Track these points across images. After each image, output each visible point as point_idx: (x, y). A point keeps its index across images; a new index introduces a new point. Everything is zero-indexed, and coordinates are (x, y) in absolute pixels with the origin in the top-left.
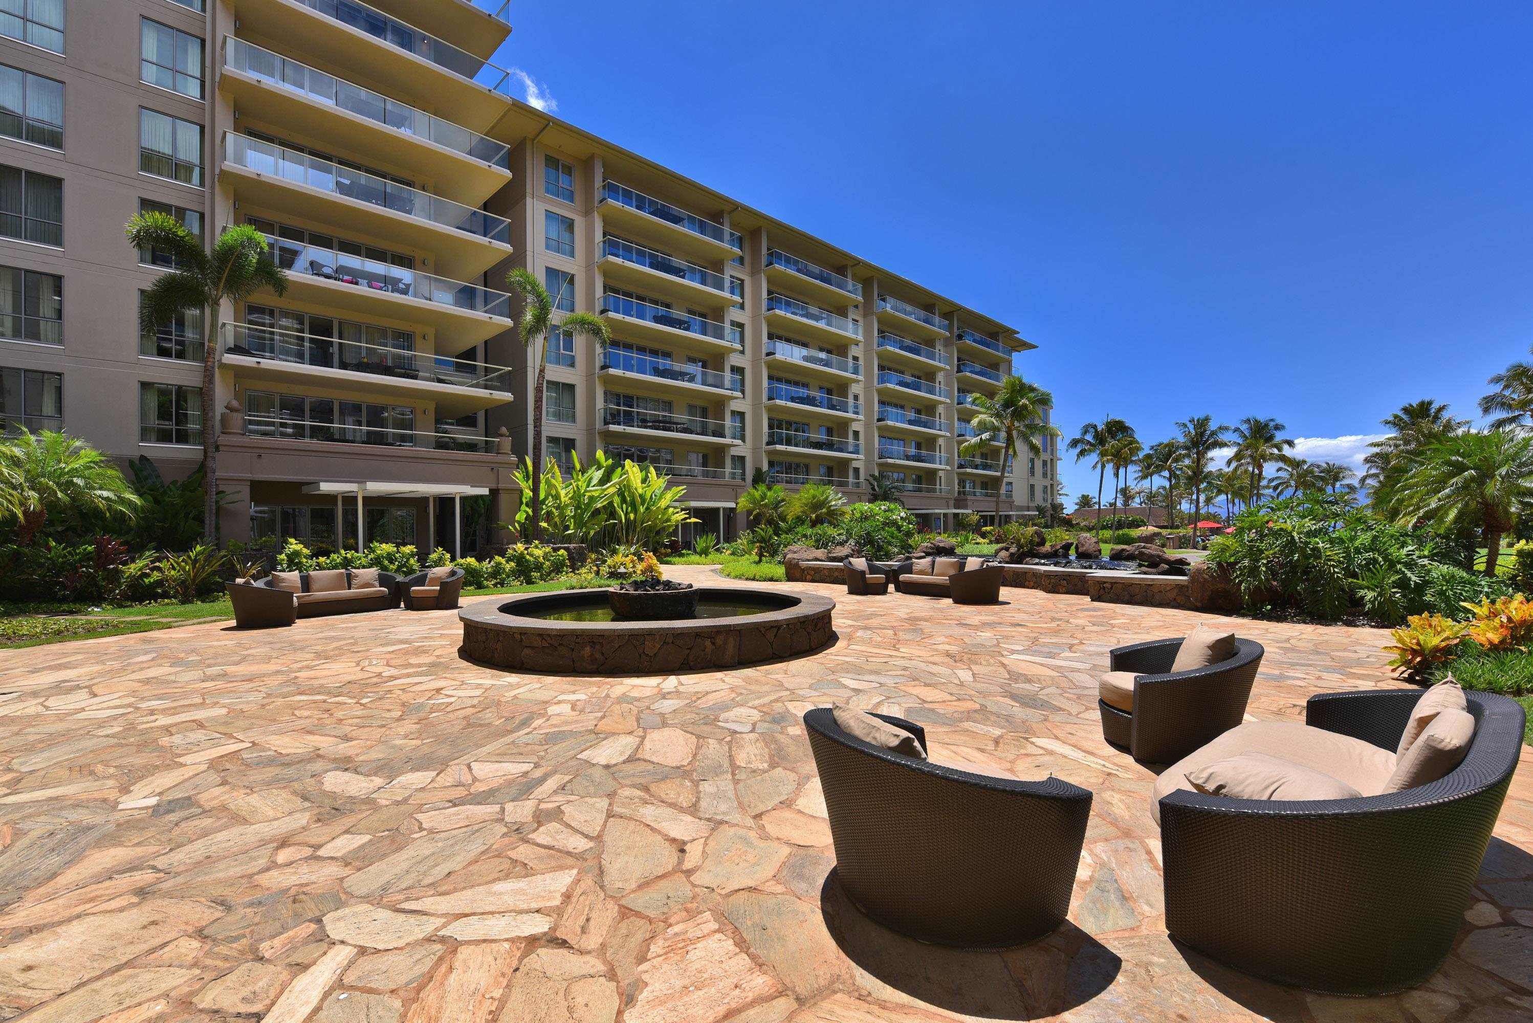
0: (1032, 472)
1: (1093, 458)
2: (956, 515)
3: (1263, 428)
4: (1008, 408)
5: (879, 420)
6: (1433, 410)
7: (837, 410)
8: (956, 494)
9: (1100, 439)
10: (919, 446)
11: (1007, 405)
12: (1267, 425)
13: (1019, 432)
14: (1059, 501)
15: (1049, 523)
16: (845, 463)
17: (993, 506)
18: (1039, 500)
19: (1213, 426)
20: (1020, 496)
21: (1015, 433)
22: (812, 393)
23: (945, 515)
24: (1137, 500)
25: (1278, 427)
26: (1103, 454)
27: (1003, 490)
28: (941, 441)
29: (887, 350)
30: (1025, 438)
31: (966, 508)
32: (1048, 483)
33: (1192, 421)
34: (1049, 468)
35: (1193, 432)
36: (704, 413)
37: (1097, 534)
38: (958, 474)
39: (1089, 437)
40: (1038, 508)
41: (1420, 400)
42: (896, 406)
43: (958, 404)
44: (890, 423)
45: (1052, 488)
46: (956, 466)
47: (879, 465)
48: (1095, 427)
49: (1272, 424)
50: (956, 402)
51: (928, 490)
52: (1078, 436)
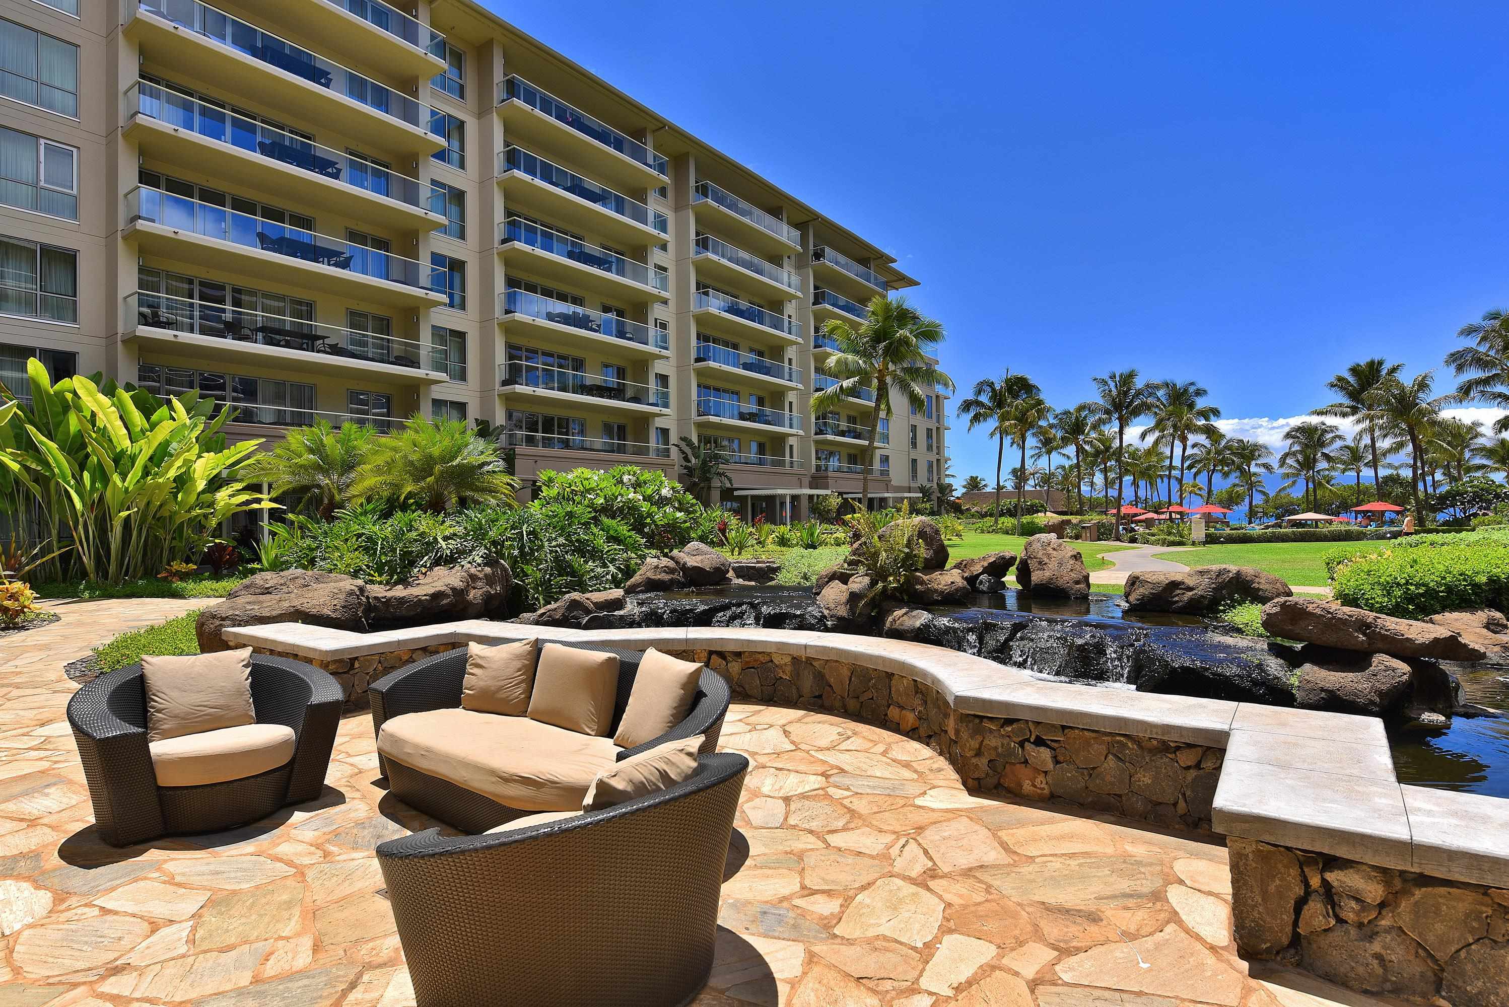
0: (914, 444)
1: (992, 423)
2: (811, 497)
3: (1182, 394)
4: (879, 342)
5: (698, 360)
6: (1384, 372)
7: (629, 339)
8: (813, 470)
9: (999, 400)
10: (761, 402)
11: (878, 336)
12: (1186, 390)
13: (895, 377)
14: (948, 481)
15: (936, 509)
16: (644, 420)
17: (859, 486)
18: (922, 479)
19: (1139, 383)
20: (899, 473)
21: (888, 379)
22: (589, 311)
23: (794, 498)
24: (1031, 482)
25: (1200, 393)
26: (1003, 418)
27: (877, 465)
28: (791, 397)
29: (708, 259)
30: (904, 386)
31: (827, 488)
32: (933, 457)
33: (1113, 377)
34: (934, 438)
35: (1114, 392)
36: (384, 325)
37: (996, 522)
38: (817, 442)
39: (984, 399)
40: (922, 489)
41: (1369, 360)
42: (726, 344)
43: (815, 347)
44: (712, 364)
45: (937, 465)
46: (813, 432)
47: (699, 425)
48: (991, 385)
49: (1192, 389)
50: (812, 344)
51: (774, 463)
52: (971, 397)
